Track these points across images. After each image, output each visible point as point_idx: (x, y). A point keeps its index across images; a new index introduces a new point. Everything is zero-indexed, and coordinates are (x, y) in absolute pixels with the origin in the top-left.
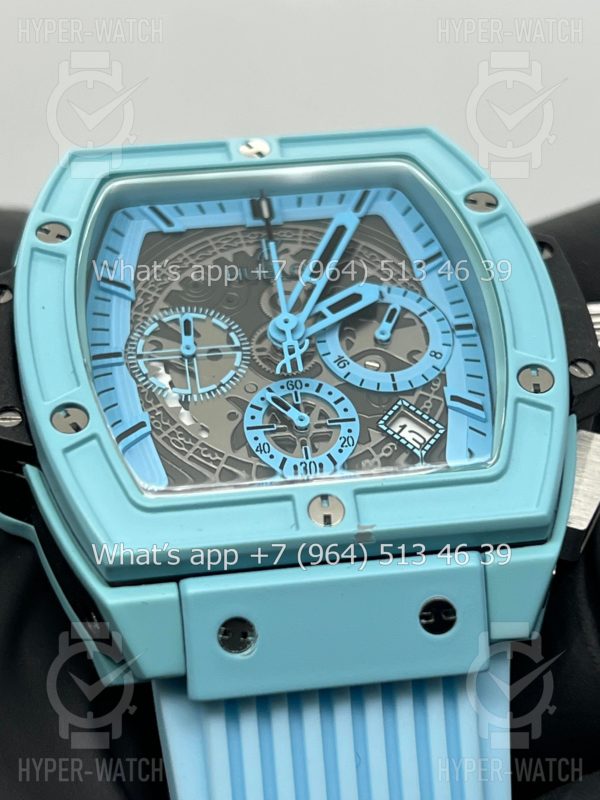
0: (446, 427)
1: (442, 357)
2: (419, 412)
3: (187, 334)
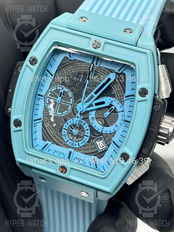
0: (108, 147)
1: (117, 127)
2: (104, 141)
3: (60, 96)
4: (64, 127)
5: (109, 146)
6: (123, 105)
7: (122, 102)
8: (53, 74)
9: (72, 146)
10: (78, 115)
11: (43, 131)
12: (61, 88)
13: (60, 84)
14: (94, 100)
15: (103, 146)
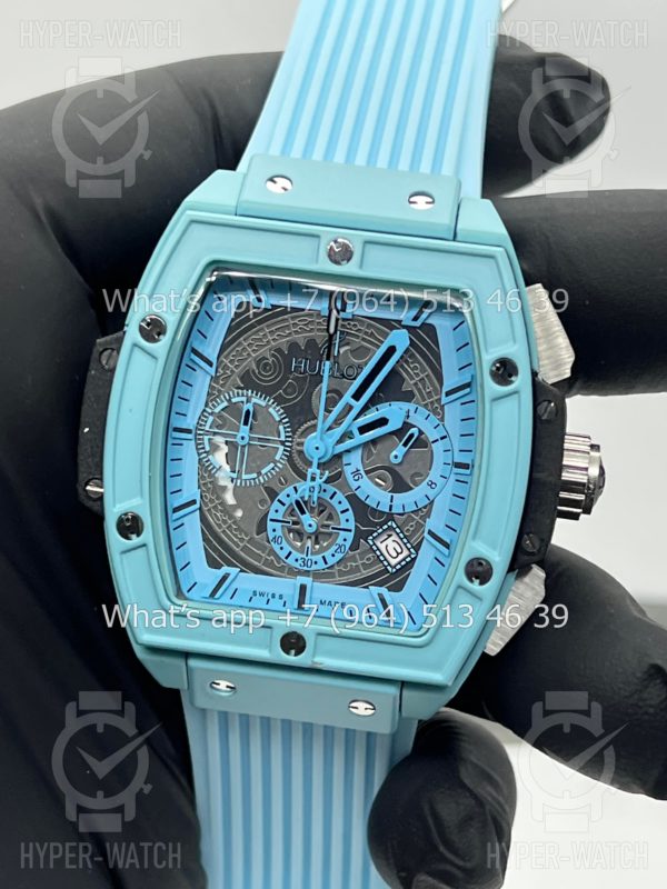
0: (417, 552)
1: (435, 488)
2: (401, 535)
3: (246, 423)
4: (272, 515)
5: (417, 548)
6: (442, 420)
7: (438, 411)
8: (213, 358)
9: (305, 568)
10: (314, 469)
11: (205, 539)
12: (244, 399)
13: (238, 388)
14: (356, 419)
15: (399, 551)
